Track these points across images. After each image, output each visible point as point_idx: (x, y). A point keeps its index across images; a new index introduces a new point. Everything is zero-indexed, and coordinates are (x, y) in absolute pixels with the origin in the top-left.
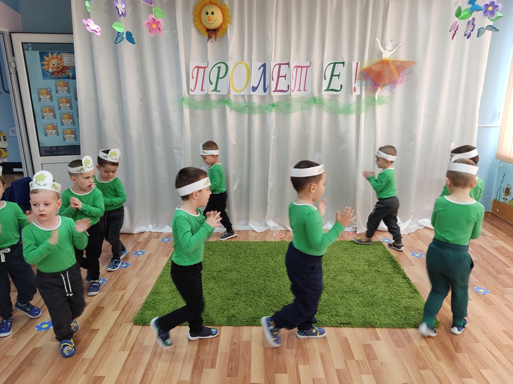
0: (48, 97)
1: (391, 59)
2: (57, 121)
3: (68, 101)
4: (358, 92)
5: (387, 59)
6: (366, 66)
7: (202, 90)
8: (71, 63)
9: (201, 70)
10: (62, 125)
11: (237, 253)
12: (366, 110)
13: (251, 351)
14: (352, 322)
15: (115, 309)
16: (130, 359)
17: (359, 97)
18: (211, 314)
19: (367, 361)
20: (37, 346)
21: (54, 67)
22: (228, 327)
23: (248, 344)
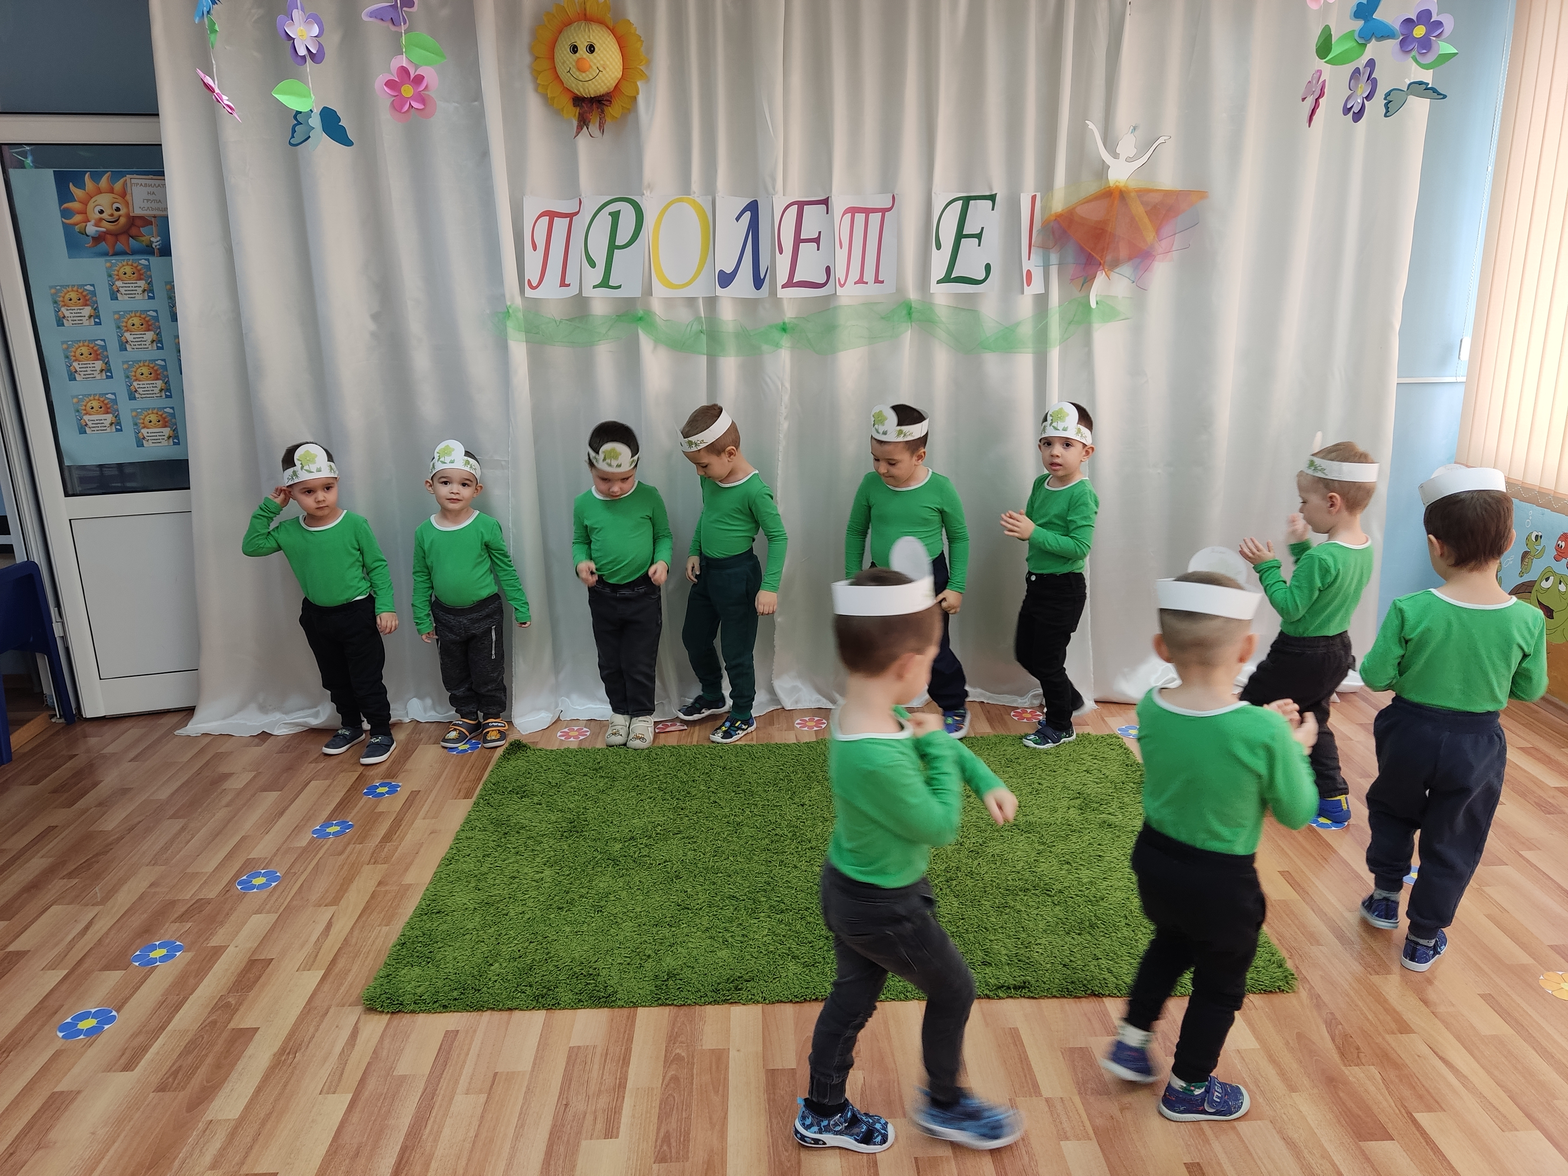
0: (87, 311)
1: (1133, 185)
2: (117, 387)
3: (150, 324)
4: (1037, 287)
5: (1122, 184)
6: (1059, 204)
7: (563, 284)
8: (154, 205)
9: (560, 224)
10: (132, 397)
11: (682, 782)
12: (1064, 341)
13: (726, 1079)
14: (1033, 982)
15: (308, 965)
16: (355, 1118)
17: (1042, 301)
18: (604, 973)
19: (1077, 1100)
20: (63, 1086)
21: (101, 219)
22: (656, 1011)
23: (720, 1058)
